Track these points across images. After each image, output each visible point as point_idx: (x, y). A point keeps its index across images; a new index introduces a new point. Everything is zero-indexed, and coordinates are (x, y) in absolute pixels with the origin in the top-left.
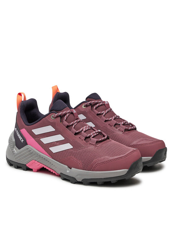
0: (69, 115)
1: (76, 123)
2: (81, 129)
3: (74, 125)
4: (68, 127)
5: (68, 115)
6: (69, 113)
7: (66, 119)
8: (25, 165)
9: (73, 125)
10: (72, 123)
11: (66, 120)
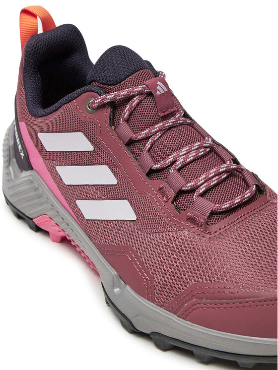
0: (141, 102)
1: (159, 134)
2: (171, 159)
3: (150, 140)
4: (130, 143)
5: (136, 100)
6: (140, 93)
7: (130, 115)
8: (31, 219)
9: (147, 138)
10: (143, 134)
11: (127, 121)
